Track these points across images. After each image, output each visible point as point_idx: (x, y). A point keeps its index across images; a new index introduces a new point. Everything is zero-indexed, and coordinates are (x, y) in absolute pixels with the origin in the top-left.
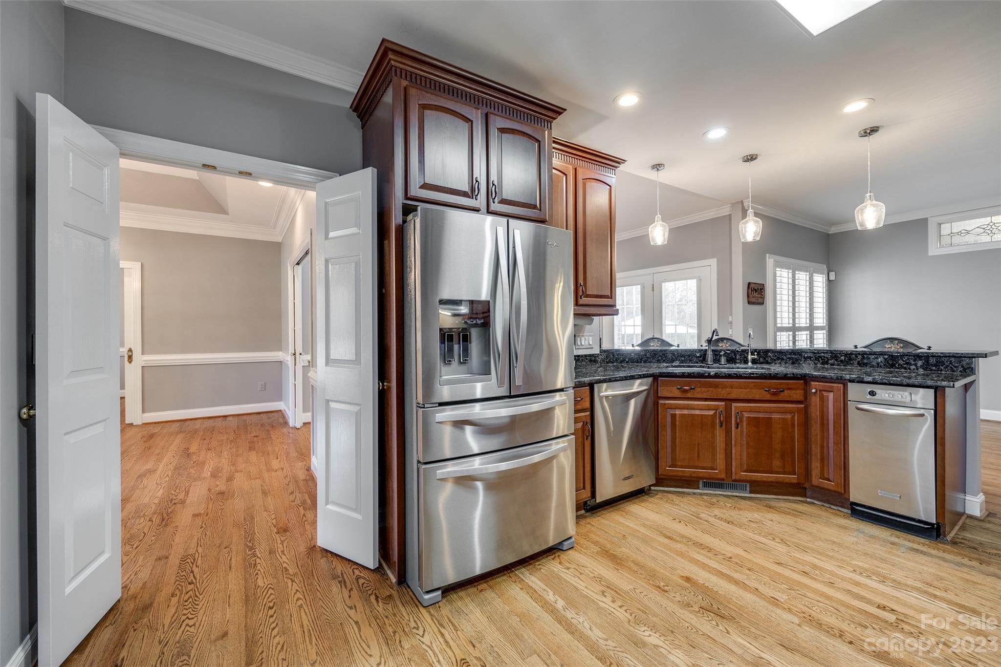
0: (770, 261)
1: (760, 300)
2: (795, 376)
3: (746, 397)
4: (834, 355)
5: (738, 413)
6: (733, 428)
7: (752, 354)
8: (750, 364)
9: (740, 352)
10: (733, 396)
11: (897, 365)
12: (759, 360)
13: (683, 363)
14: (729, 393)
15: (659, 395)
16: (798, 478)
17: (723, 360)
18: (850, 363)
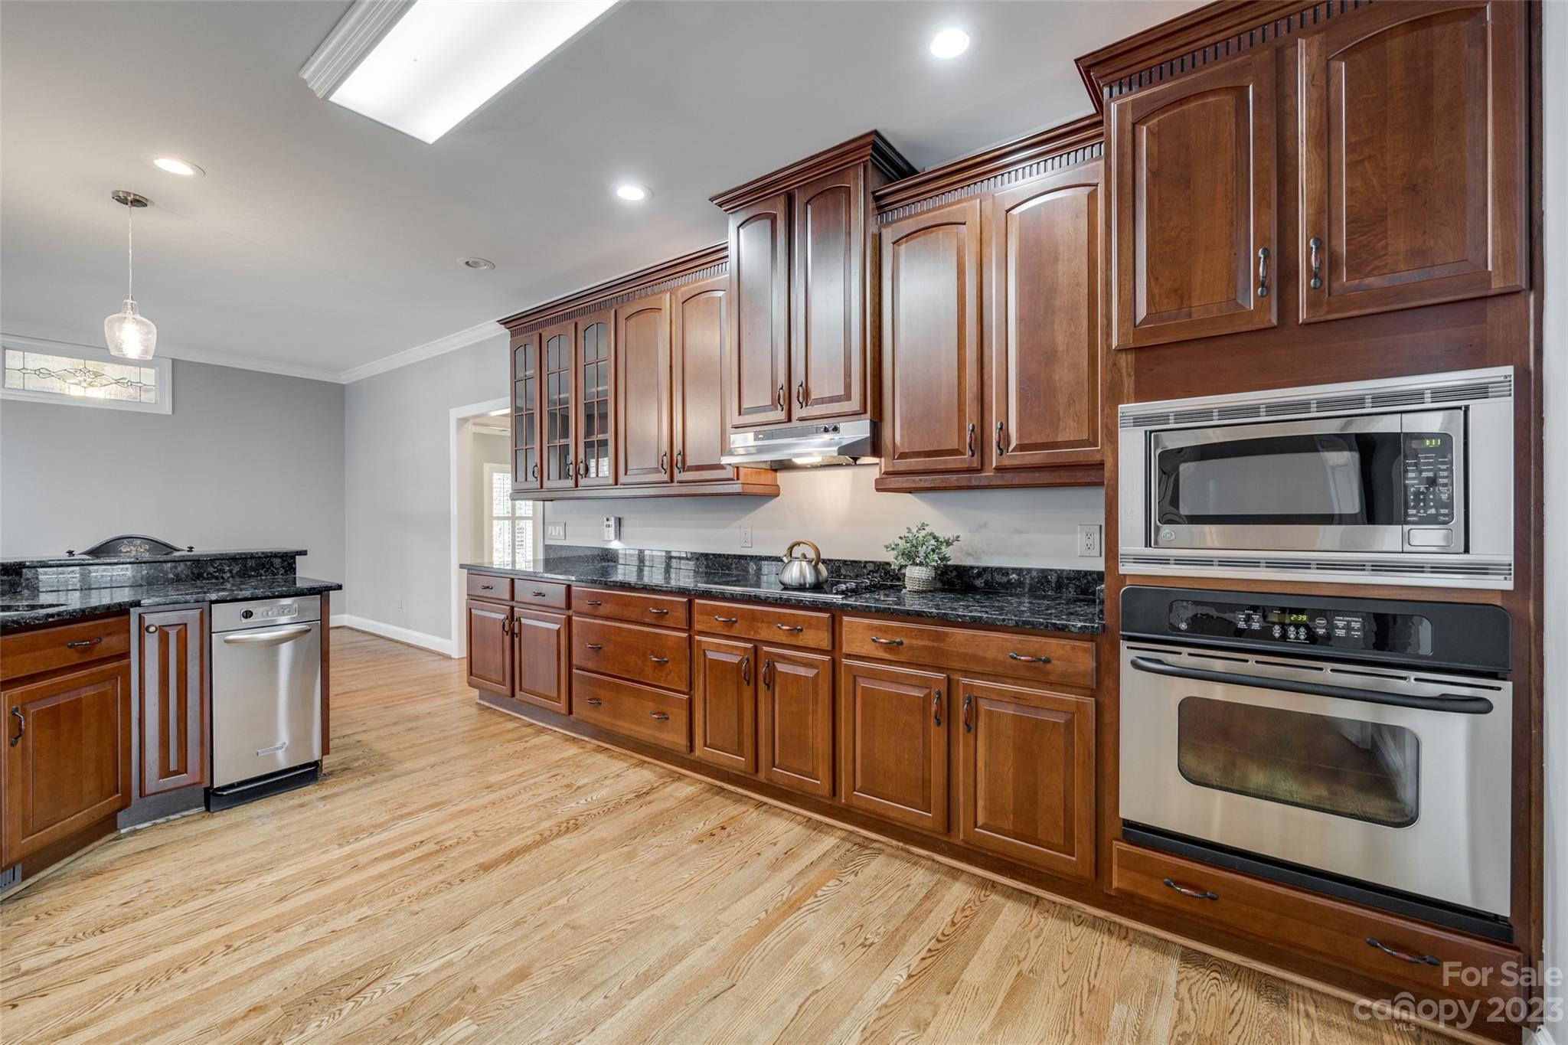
3: (33, 670)
5: (16, 710)
6: (5, 749)
10: (6, 675)
11: (205, 575)
16: (123, 797)
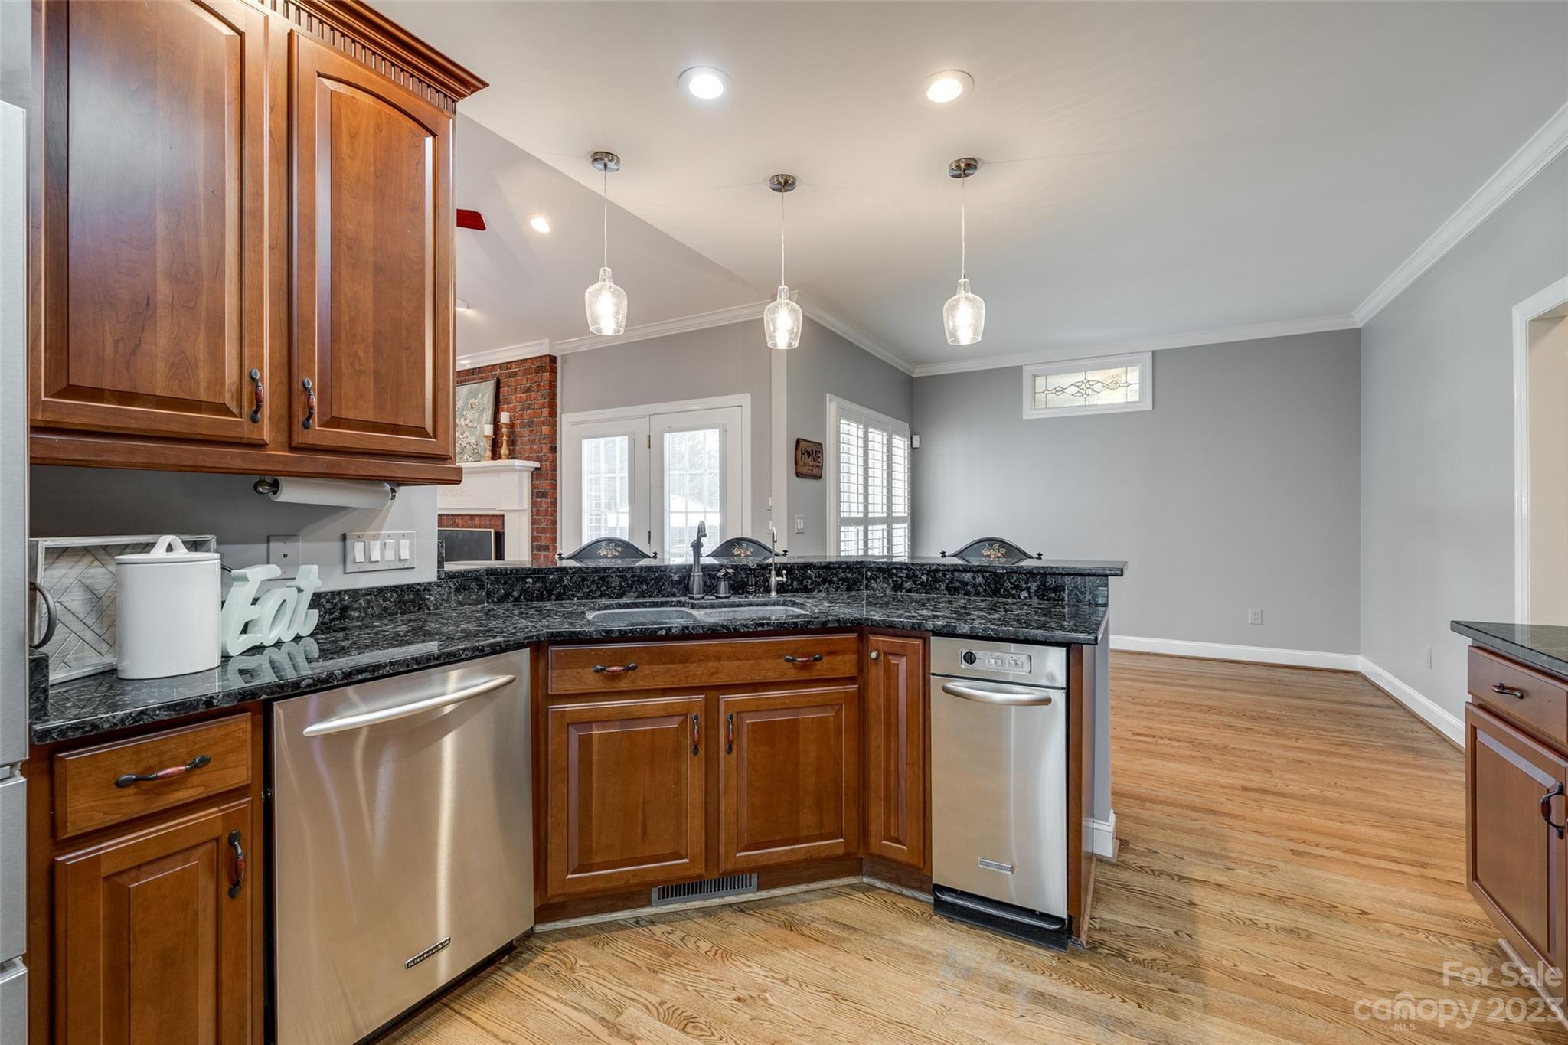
0: (832, 405)
1: (816, 471)
2: (842, 625)
3: (748, 679)
4: (911, 573)
5: (731, 717)
6: (722, 754)
7: (779, 574)
8: (773, 593)
9: (755, 569)
10: (722, 679)
11: (1002, 590)
12: (792, 584)
13: (644, 597)
14: (714, 673)
15: (550, 692)
16: (846, 843)
17: (723, 587)
18: (936, 588)
